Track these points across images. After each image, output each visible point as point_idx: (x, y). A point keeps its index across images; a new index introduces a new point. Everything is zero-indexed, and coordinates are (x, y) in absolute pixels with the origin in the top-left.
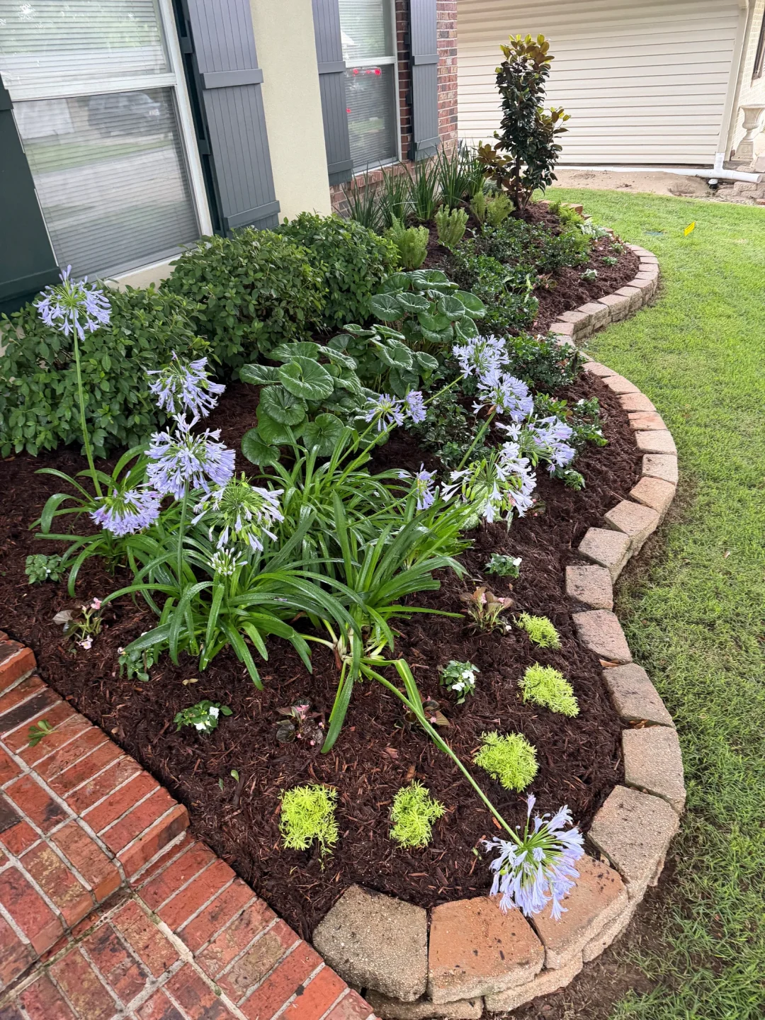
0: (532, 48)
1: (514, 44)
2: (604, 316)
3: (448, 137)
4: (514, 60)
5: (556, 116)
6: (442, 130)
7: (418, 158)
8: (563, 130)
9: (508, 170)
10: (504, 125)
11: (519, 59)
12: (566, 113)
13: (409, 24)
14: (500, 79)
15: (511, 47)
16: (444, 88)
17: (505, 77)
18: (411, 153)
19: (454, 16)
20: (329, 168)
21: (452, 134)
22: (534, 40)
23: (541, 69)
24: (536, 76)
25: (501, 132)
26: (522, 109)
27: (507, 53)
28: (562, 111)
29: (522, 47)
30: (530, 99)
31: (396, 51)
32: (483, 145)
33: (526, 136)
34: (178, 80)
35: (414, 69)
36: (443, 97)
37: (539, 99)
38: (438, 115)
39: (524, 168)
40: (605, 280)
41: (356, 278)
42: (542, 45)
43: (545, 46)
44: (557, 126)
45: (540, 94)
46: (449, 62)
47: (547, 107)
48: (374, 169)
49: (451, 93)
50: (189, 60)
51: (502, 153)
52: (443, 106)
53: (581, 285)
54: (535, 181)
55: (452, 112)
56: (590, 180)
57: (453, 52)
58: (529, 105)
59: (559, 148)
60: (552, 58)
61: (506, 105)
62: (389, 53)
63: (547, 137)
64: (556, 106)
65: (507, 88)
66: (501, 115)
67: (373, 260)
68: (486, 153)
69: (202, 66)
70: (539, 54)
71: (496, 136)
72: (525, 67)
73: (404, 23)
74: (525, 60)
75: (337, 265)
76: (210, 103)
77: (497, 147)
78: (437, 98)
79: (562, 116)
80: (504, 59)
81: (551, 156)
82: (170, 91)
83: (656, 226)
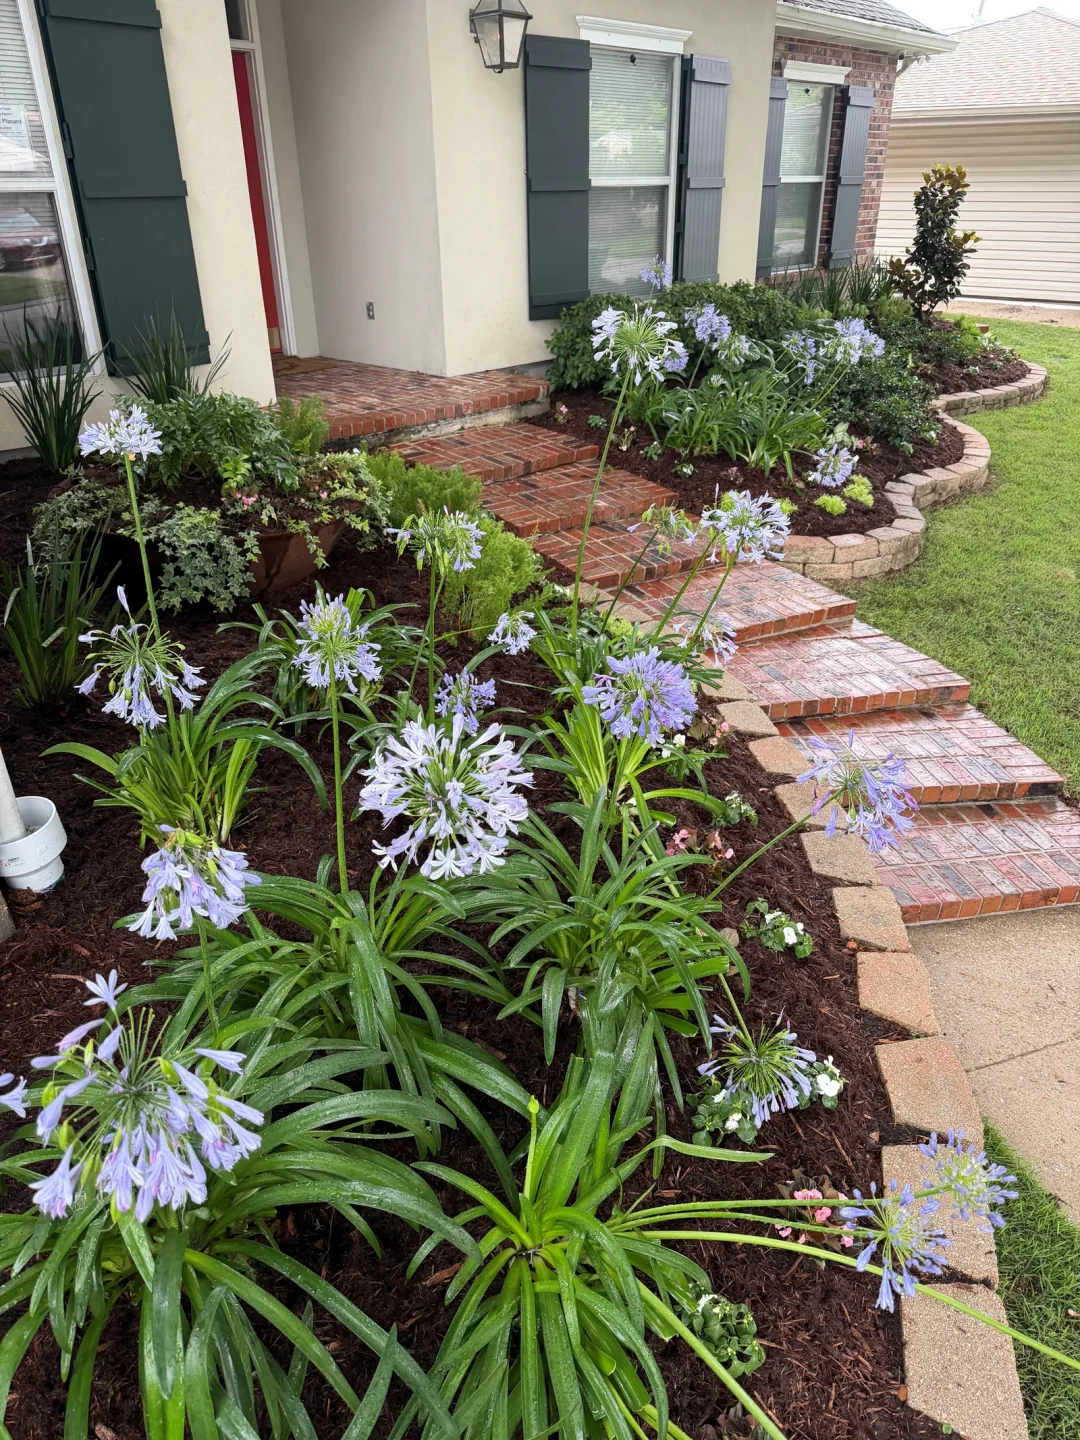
0: (950, 176)
1: (934, 172)
2: (977, 403)
3: (864, 252)
4: (933, 185)
5: (967, 238)
6: (859, 245)
7: (832, 267)
8: (974, 251)
9: (916, 283)
10: (917, 242)
11: (938, 185)
12: (977, 235)
13: (841, 149)
14: (918, 201)
15: (932, 174)
16: (865, 207)
17: (922, 199)
18: (825, 263)
19: (885, 144)
20: (758, 262)
21: (868, 250)
22: (953, 169)
23: (957, 196)
24: (951, 200)
25: (913, 249)
26: (933, 228)
27: (927, 179)
28: (973, 233)
29: (941, 175)
30: (942, 220)
31: (825, 172)
32: (895, 259)
33: (936, 252)
34: (671, 181)
35: (840, 188)
36: (863, 214)
37: (952, 221)
38: (856, 230)
39: (932, 281)
40: (987, 378)
41: (772, 328)
42: (960, 173)
43: (963, 175)
44: (967, 246)
45: (952, 217)
46: (874, 184)
47: (959, 229)
48: (793, 271)
49: (872, 212)
50: (682, 168)
51: (911, 268)
52: (863, 222)
53: (962, 378)
54: (940, 294)
55: (871, 229)
56: (1015, 314)
57: (880, 176)
58: (942, 225)
59: (967, 267)
60: (967, 185)
61: (920, 223)
62: (819, 172)
63: (957, 256)
64: (969, 227)
65: (923, 210)
66: (915, 234)
67: (787, 317)
68: (896, 267)
69: (690, 173)
70: (957, 181)
71: (908, 251)
72: (942, 192)
73: (836, 148)
74: (943, 186)
75: (761, 315)
76: (691, 199)
77: (907, 262)
78: (857, 215)
79: (973, 238)
80: (924, 184)
81: (958, 274)
82: (665, 188)
83: (1065, 353)
